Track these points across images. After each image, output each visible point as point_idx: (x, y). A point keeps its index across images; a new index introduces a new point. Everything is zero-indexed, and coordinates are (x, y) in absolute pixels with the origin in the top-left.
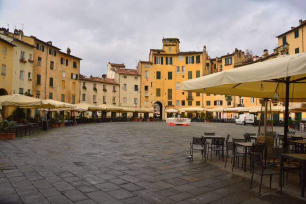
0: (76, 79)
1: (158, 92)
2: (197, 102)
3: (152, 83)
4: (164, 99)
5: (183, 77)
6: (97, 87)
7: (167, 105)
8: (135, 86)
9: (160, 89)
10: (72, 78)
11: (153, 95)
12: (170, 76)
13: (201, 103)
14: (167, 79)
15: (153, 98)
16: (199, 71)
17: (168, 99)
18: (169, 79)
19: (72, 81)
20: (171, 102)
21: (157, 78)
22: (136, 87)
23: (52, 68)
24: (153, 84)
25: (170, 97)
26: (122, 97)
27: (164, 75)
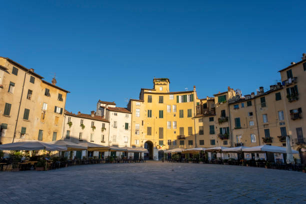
0: (61, 113)
1: (149, 131)
2: (189, 141)
3: (143, 121)
5: (175, 116)
6: (84, 124)
7: (158, 144)
8: (126, 123)
9: (151, 128)
10: (55, 111)
11: (144, 134)
12: (161, 114)
13: (194, 143)
14: (158, 117)
15: (144, 136)
16: (191, 110)
17: (160, 138)
18: (160, 117)
19: (54, 115)
20: (162, 141)
21: (148, 116)
22: (127, 125)
23: (29, 98)
24: (144, 123)
25: (161, 136)
26: (111, 135)
27: (156, 114)
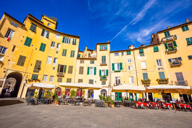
1: (22, 61)
2: (68, 79)
3: (14, 46)
4: (27, 71)
5: (57, 53)
7: (30, 78)
9: (25, 57)
11: (11, 62)
12: (43, 47)
13: (73, 81)
15: (10, 66)
16: (74, 51)
17: (34, 71)
20: (38, 76)
21: (25, 44)
24: (16, 49)
27: (36, 44)
